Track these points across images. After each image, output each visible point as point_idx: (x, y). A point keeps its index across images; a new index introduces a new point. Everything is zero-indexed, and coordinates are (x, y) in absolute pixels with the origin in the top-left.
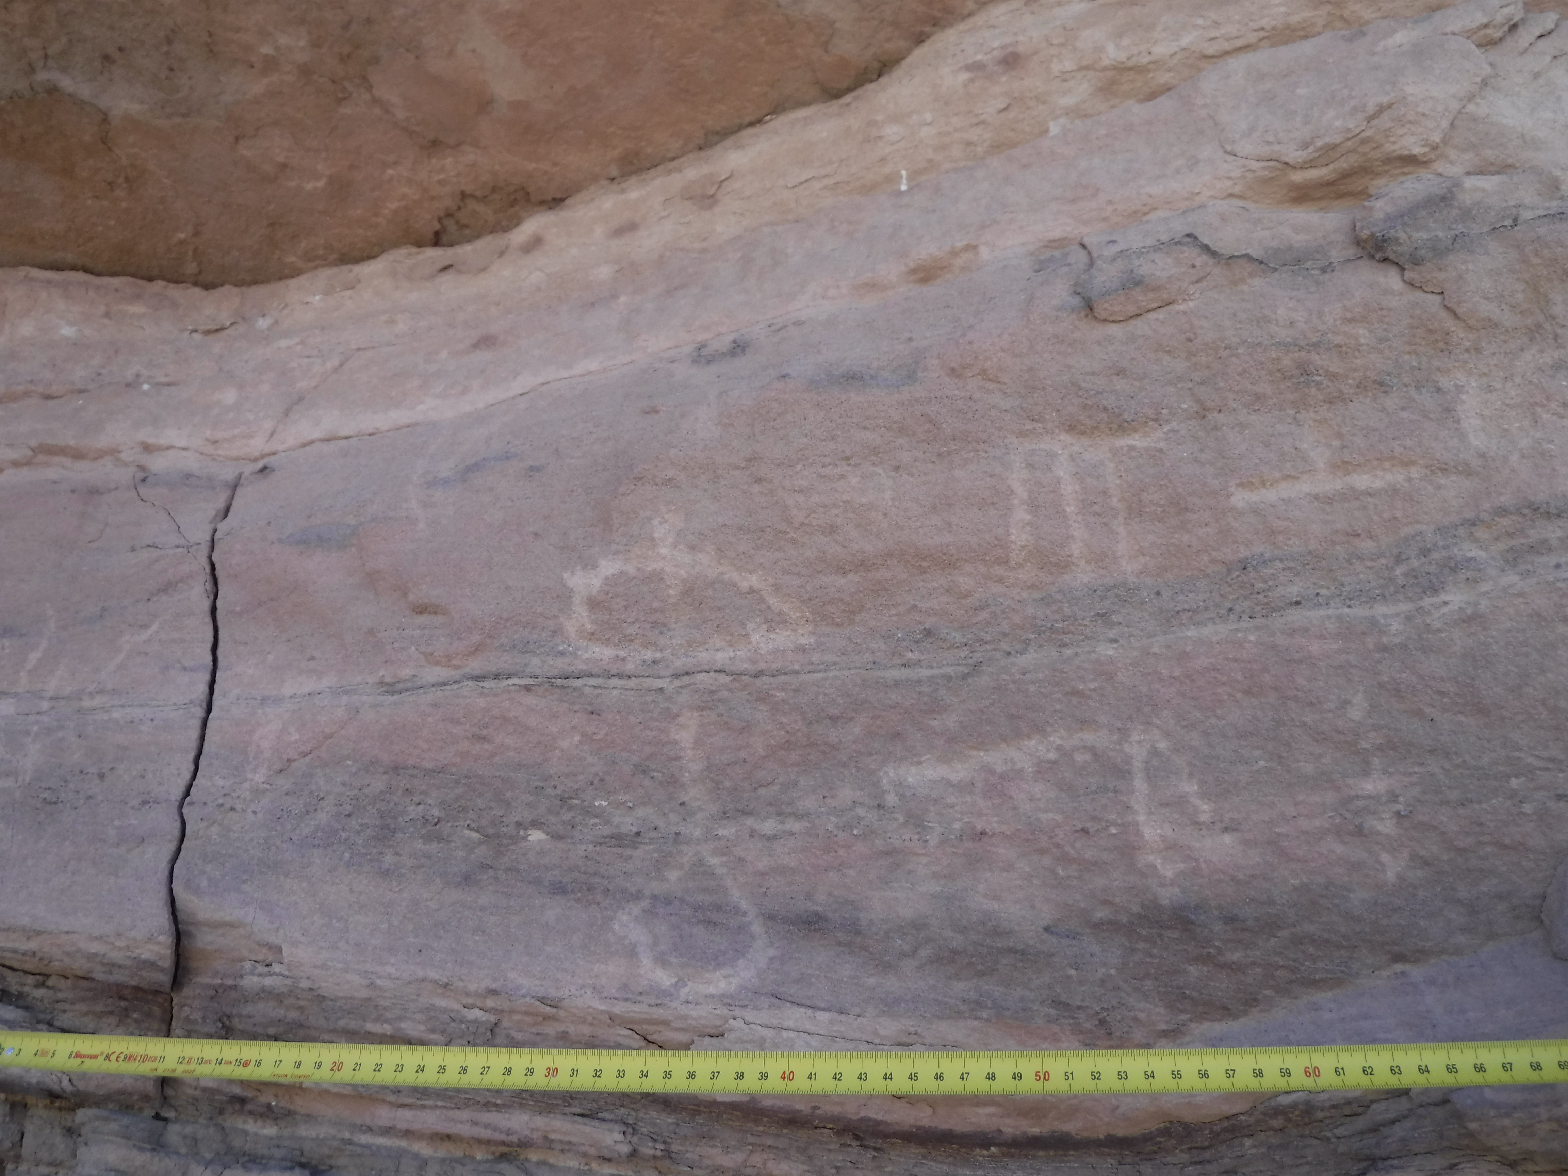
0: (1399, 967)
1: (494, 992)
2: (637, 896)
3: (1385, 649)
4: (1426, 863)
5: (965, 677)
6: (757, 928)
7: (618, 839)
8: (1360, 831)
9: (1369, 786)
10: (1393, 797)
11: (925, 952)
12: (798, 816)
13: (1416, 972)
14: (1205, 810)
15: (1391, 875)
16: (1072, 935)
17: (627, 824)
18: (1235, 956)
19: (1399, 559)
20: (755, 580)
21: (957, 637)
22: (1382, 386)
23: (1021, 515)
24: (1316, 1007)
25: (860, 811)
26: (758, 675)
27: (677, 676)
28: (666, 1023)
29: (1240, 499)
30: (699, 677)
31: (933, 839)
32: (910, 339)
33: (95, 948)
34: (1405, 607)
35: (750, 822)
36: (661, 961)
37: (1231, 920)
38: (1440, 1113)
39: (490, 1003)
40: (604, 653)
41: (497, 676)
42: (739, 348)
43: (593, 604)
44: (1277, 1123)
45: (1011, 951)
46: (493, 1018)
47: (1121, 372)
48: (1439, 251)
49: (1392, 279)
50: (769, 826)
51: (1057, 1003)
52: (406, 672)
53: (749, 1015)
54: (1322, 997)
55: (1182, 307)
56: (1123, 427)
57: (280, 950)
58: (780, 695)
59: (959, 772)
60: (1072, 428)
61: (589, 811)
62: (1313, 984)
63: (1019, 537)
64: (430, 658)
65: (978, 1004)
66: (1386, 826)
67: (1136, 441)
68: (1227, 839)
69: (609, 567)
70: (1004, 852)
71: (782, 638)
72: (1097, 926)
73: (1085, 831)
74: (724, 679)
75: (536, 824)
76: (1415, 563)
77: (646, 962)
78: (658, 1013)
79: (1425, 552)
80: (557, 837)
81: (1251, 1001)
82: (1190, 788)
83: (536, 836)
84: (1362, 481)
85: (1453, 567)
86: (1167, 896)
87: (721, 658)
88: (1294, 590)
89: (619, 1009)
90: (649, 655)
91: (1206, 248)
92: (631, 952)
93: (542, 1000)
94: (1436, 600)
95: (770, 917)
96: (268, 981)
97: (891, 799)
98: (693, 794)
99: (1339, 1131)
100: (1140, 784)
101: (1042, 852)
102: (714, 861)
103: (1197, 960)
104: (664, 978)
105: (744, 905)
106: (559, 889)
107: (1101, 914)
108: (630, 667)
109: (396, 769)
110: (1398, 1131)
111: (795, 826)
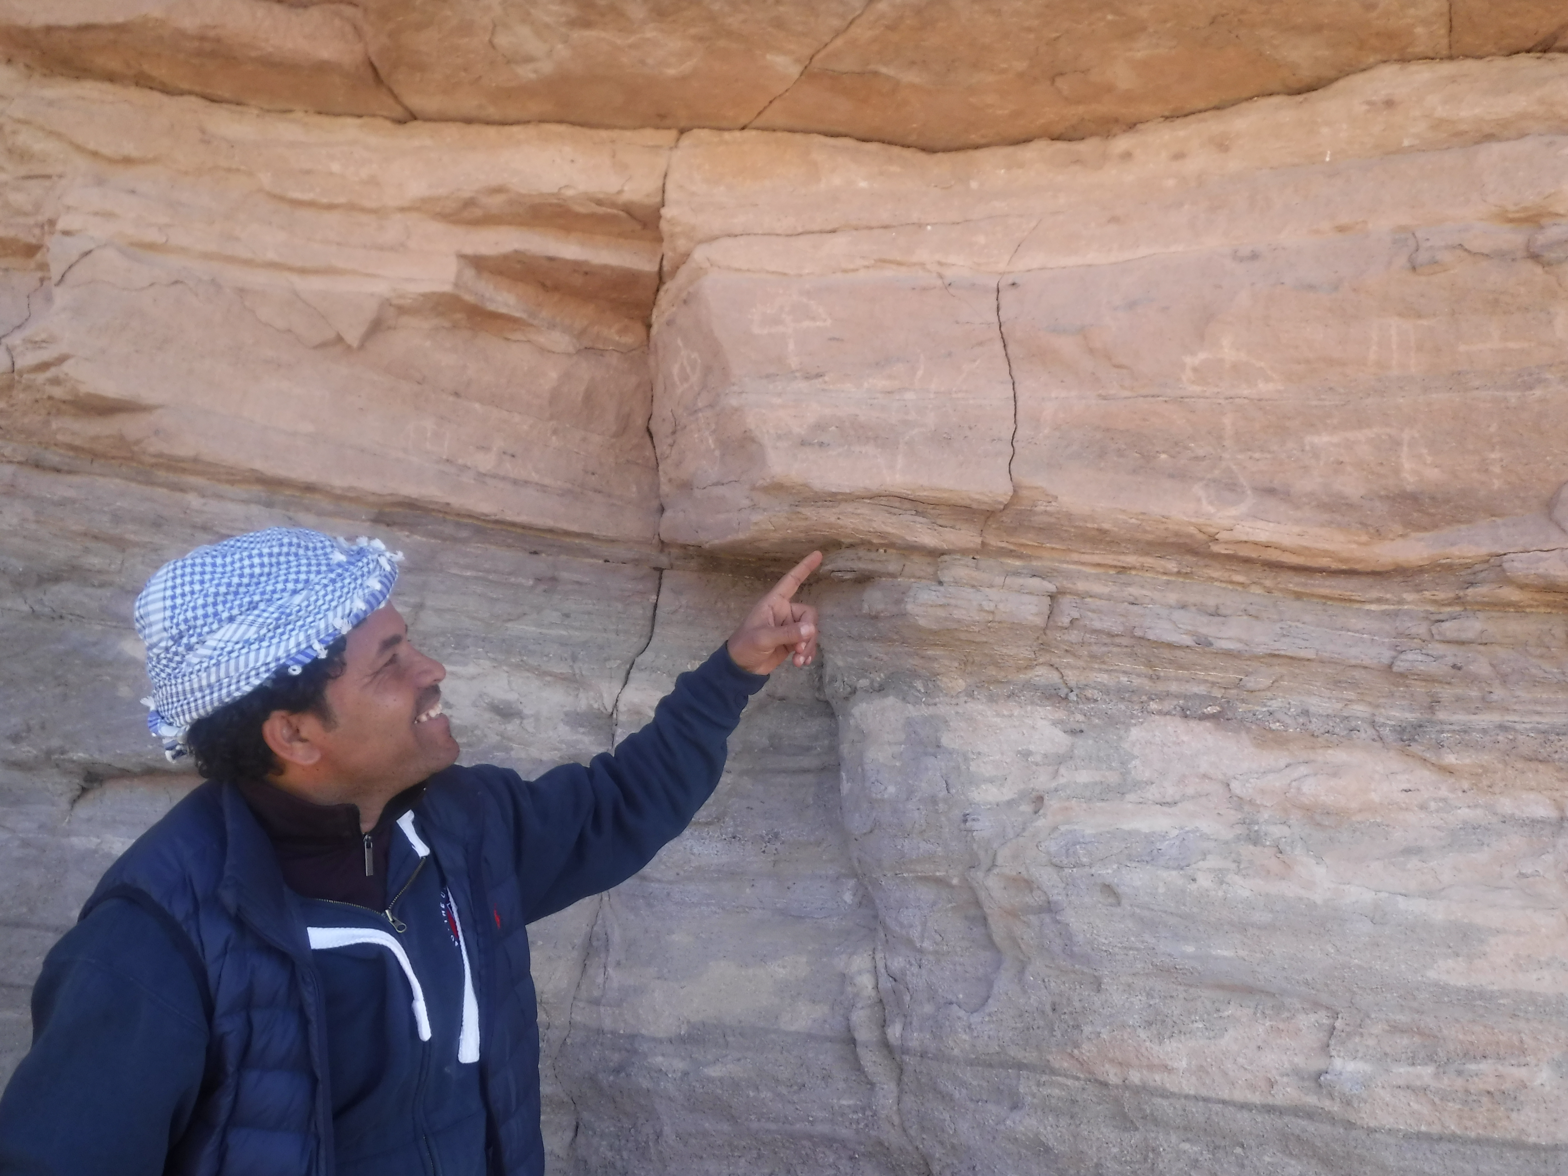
0: (1493, 518)
1: (1144, 514)
2: (1202, 479)
3: (1508, 408)
4: (1509, 483)
5: (1342, 405)
6: (1249, 492)
7: (1197, 458)
8: (1486, 471)
9: (1493, 456)
10: (1502, 460)
11: (1314, 503)
12: (1269, 452)
13: (1499, 521)
14: (1429, 459)
15: (1496, 487)
16: (1371, 500)
17: (1201, 452)
18: (1433, 511)
19: (1520, 376)
20: (1262, 364)
21: (1342, 391)
22: (1527, 309)
23: (1374, 348)
24: (1459, 530)
25: (1295, 452)
26: (1260, 400)
27: (1227, 399)
28: (1211, 526)
29: (1462, 348)
30: (1237, 400)
31: (1322, 463)
32: (1336, 272)
33: (977, 497)
34: (1519, 394)
35: (1249, 453)
36: (1211, 503)
37: (1433, 498)
38: (1499, 569)
39: (1140, 517)
40: (1197, 389)
41: (1153, 396)
42: (1254, 256)
43: (1195, 370)
44: (1438, 569)
45: (1347, 504)
46: (1139, 522)
47: (1422, 296)
48: (1559, 262)
49: (1539, 270)
50: (1257, 455)
51: (1361, 523)
52: (1112, 392)
53: (1243, 523)
54: (1463, 527)
55: (1452, 272)
56: (1420, 316)
57: (1057, 498)
58: (1268, 408)
59: (1335, 439)
60: (1400, 315)
61: (1186, 448)
62: (1459, 522)
63: (1372, 357)
64: (1122, 387)
65: (1332, 522)
66: (1497, 469)
67: (1425, 322)
68: (1436, 470)
69: (1202, 356)
70: (1349, 469)
71: (1271, 386)
72: (1381, 497)
73: (1382, 464)
74: (1246, 401)
75: (1164, 452)
76: (1526, 378)
77: (1204, 502)
78: (1208, 522)
79: (1531, 375)
80: (1173, 457)
81: (1435, 526)
82: (1425, 451)
83: (1163, 456)
84: (1511, 345)
85: (1540, 381)
86: (1409, 488)
87: (1246, 392)
88: (1477, 383)
89: (1193, 520)
90: (1216, 390)
91: (1466, 250)
92: (1199, 500)
93: (1163, 517)
94: (1532, 392)
95: (1255, 489)
96: (1048, 509)
97: (1307, 448)
98: (1227, 443)
99: (1462, 573)
100: (1405, 449)
101: (1363, 470)
102: (1234, 467)
103: (1418, 511)
104: (1211, 509)
105: (1245, 484)
106: (1171, 476)
107: (1383, 493)
108: (1207, 394)
109: (1108, 430)
110: (1483, 574)
111: (1268, 456)
